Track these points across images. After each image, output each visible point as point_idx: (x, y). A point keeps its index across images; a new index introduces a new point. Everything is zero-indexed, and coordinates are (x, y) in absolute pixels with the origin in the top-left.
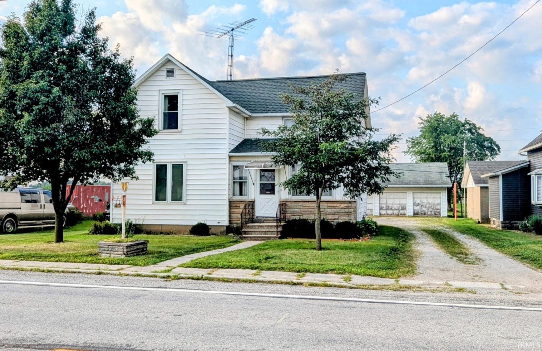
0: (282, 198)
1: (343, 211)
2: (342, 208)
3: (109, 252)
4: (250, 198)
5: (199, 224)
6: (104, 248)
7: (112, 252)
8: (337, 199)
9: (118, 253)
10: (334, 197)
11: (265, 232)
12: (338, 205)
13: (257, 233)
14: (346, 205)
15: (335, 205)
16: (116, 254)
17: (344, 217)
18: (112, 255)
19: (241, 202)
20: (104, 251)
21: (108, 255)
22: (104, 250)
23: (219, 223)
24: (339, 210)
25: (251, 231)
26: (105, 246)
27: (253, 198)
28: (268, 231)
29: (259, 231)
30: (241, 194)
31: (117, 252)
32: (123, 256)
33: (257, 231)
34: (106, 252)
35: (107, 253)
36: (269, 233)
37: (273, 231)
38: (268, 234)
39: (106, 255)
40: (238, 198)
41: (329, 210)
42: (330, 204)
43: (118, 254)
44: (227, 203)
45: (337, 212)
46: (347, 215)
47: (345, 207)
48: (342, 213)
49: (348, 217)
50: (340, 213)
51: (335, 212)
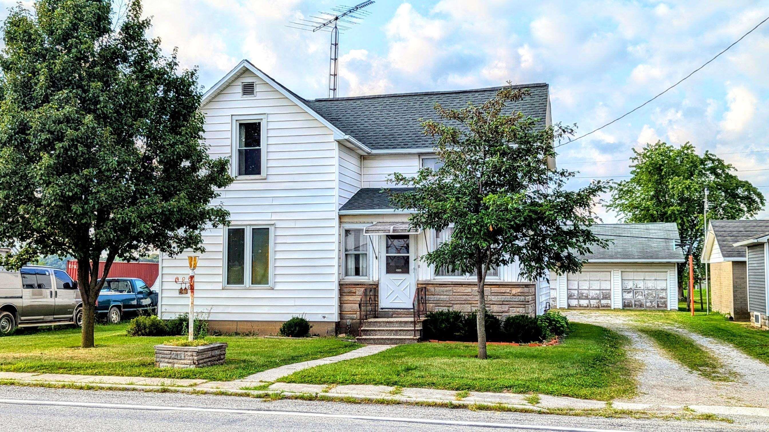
0: (420, 279)
1: (517, 299)
2: (514, 295)
3: (171, 361)
4: (371, 279)
5: (294, 319)
6: (164, 354)
7: (175, 361)
8: (506, 281)
9: (185, 361)
10: (502, 279)
11: (396, 330)
12: (508, 290)
13: (383, 332)
14: (519, 290)
15: (503, 290)
16: (182, 364)
17: (518, 309)
18: (176, 366)
19: (358, 285)
20: (163, 359)
21: (169, 365)
22: (164, 358)
23: (324, 317)
24: (508, 298)
25: (374, 330)
26: (165, 352)
27: (376, 279)
28: (400, 330)
29: (387, 330)
30: (357, 273)
31: (183, 361)
32: (191, 366)
33: (383, 330)
34: (166, 360)
35: (168, 363)
36: (402, 333)
37: (408, 330)
38: (400, 335)
39: (167, 364)
40: (353, 279)
41: (493, 298)
42: (494, 289)
43: (185, 364)
44: (335, 287)
45: (507, 301)
46: (522, 306)
47: (519, 294)
48: (514, 303)
49: (524, 309)
50: (511, 303)
51: (503, 301)
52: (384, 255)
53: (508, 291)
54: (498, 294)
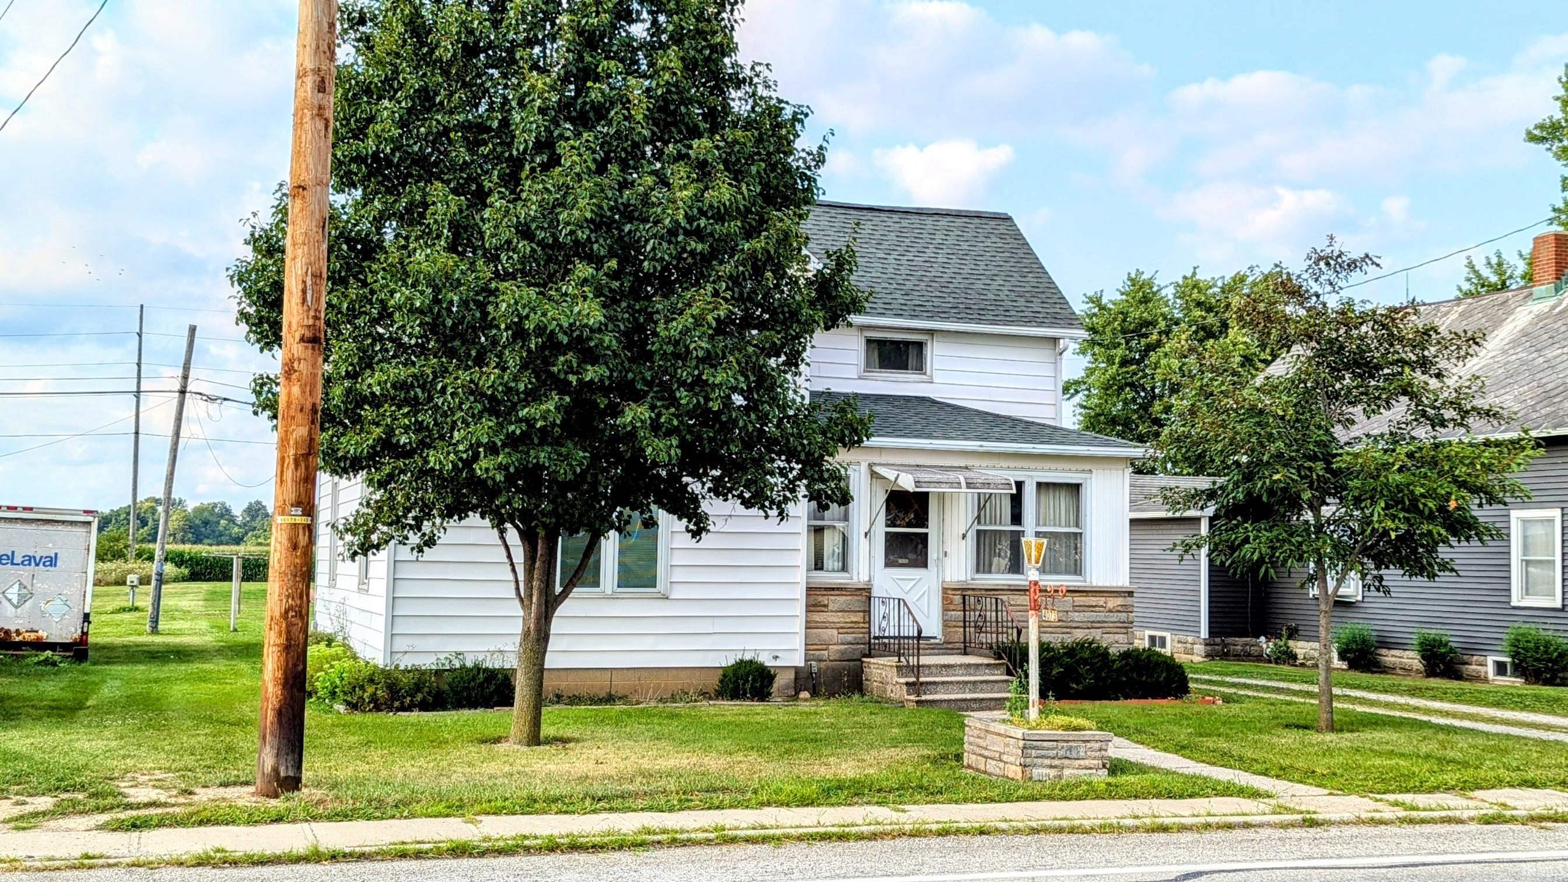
0: (948, 579)
1: (1114, 617)
2: (1110, 611)
3: (1056, 762)
4: (855, 579)
5: (741, 663)
6: (1043, 748)
7: (1066, 762)
8: (1094, 584)
9: (1086, 762)
10: (1088, 580)
11: (975, 683)
12: (1101, 601)
14: (1119, 601)
15: (1092, 600)
16: (1080, 768)
17: (1117, 636)
18: (1067, 772)
19: (833, 589)
20: (1040, 761)
21: (1053, 773)
22: (1043, 757)
23: (776, 657)
24: (1101, 616)
26: (1045, 744)
27: (864, 578)
28: (982, 682)
29: (958, 682)
31: (1082, 762)
32: (1100, 772)
33: (951, 683)
34: (1047, 762)
35: (1051, 767)
36: (984, 686)
37: (996, 682)
38: (982, 691)
39: (1048, 771)
40: (828, 578)
41: (1077, 616)
42: (1080, 600)
43: (1087, 768)
44: (800, 593)
45: (1099, 622)
46: (1123, 630)
47: (1119, 608)
48: (1111, 625)
49: (1125, 636)
50: (1106, 625)
51: (1093, 622)
52: (881, 529)
53: (1101, 603)
54: (1085, 609)
